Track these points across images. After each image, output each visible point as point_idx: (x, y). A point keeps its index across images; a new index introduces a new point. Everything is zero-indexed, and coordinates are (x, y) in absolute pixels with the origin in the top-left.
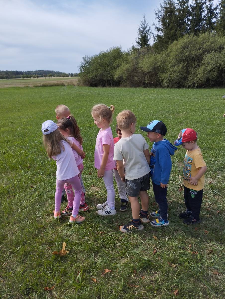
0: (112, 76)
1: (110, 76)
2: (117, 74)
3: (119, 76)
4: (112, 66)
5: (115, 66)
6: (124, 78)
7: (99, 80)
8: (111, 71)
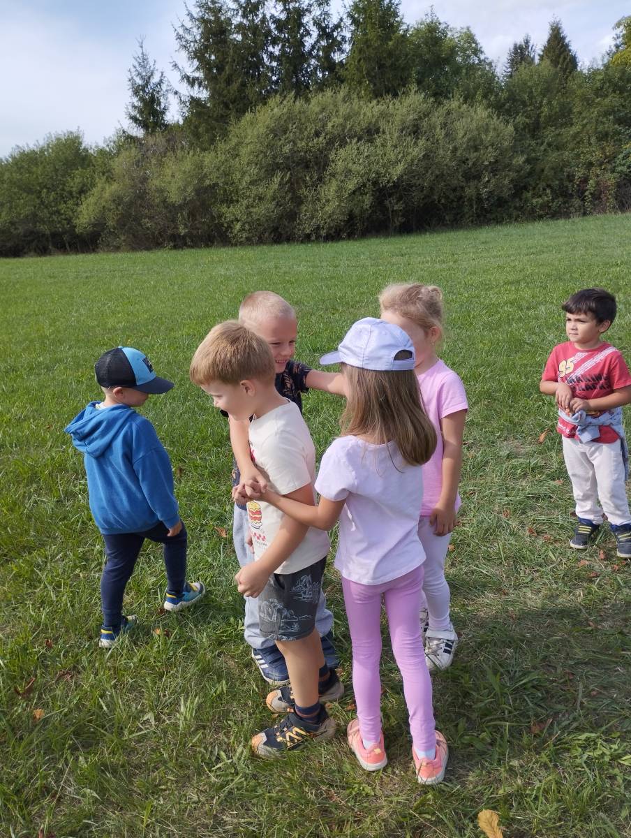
0: (69, 220)
1: (60, 222)
2: (85, 214)
3: (93, 220)
4: (63, 190)
5: (74, 189)
6: (111, 223)
7: (25, 236)
8: (62, 207)
